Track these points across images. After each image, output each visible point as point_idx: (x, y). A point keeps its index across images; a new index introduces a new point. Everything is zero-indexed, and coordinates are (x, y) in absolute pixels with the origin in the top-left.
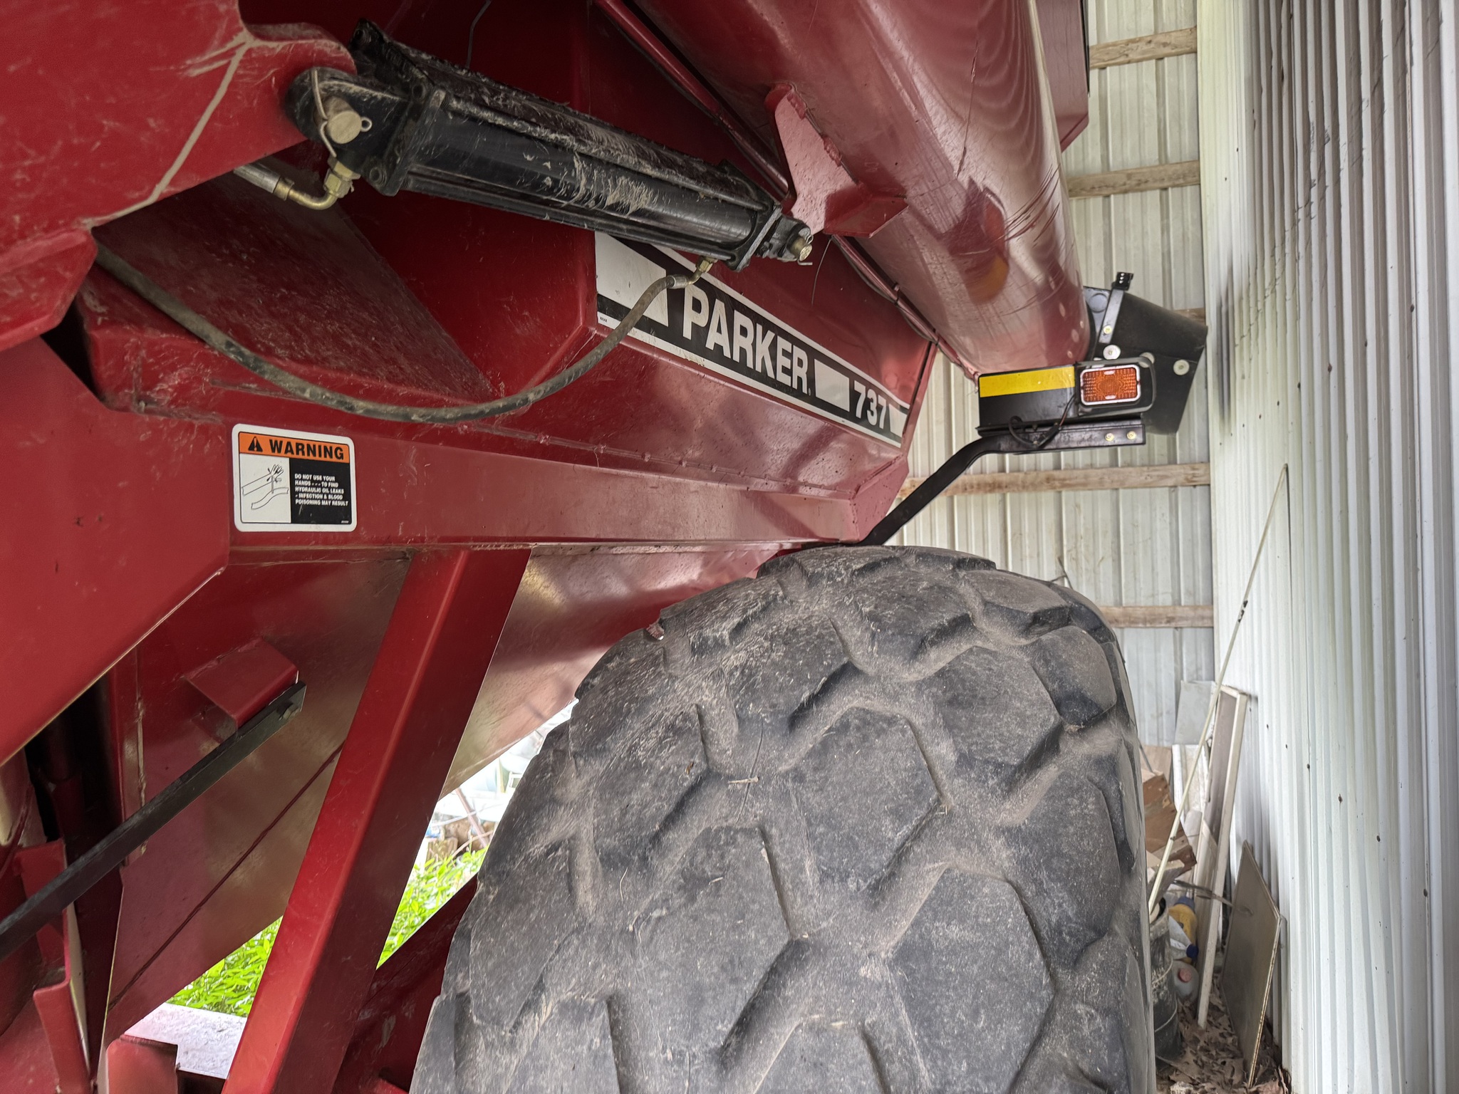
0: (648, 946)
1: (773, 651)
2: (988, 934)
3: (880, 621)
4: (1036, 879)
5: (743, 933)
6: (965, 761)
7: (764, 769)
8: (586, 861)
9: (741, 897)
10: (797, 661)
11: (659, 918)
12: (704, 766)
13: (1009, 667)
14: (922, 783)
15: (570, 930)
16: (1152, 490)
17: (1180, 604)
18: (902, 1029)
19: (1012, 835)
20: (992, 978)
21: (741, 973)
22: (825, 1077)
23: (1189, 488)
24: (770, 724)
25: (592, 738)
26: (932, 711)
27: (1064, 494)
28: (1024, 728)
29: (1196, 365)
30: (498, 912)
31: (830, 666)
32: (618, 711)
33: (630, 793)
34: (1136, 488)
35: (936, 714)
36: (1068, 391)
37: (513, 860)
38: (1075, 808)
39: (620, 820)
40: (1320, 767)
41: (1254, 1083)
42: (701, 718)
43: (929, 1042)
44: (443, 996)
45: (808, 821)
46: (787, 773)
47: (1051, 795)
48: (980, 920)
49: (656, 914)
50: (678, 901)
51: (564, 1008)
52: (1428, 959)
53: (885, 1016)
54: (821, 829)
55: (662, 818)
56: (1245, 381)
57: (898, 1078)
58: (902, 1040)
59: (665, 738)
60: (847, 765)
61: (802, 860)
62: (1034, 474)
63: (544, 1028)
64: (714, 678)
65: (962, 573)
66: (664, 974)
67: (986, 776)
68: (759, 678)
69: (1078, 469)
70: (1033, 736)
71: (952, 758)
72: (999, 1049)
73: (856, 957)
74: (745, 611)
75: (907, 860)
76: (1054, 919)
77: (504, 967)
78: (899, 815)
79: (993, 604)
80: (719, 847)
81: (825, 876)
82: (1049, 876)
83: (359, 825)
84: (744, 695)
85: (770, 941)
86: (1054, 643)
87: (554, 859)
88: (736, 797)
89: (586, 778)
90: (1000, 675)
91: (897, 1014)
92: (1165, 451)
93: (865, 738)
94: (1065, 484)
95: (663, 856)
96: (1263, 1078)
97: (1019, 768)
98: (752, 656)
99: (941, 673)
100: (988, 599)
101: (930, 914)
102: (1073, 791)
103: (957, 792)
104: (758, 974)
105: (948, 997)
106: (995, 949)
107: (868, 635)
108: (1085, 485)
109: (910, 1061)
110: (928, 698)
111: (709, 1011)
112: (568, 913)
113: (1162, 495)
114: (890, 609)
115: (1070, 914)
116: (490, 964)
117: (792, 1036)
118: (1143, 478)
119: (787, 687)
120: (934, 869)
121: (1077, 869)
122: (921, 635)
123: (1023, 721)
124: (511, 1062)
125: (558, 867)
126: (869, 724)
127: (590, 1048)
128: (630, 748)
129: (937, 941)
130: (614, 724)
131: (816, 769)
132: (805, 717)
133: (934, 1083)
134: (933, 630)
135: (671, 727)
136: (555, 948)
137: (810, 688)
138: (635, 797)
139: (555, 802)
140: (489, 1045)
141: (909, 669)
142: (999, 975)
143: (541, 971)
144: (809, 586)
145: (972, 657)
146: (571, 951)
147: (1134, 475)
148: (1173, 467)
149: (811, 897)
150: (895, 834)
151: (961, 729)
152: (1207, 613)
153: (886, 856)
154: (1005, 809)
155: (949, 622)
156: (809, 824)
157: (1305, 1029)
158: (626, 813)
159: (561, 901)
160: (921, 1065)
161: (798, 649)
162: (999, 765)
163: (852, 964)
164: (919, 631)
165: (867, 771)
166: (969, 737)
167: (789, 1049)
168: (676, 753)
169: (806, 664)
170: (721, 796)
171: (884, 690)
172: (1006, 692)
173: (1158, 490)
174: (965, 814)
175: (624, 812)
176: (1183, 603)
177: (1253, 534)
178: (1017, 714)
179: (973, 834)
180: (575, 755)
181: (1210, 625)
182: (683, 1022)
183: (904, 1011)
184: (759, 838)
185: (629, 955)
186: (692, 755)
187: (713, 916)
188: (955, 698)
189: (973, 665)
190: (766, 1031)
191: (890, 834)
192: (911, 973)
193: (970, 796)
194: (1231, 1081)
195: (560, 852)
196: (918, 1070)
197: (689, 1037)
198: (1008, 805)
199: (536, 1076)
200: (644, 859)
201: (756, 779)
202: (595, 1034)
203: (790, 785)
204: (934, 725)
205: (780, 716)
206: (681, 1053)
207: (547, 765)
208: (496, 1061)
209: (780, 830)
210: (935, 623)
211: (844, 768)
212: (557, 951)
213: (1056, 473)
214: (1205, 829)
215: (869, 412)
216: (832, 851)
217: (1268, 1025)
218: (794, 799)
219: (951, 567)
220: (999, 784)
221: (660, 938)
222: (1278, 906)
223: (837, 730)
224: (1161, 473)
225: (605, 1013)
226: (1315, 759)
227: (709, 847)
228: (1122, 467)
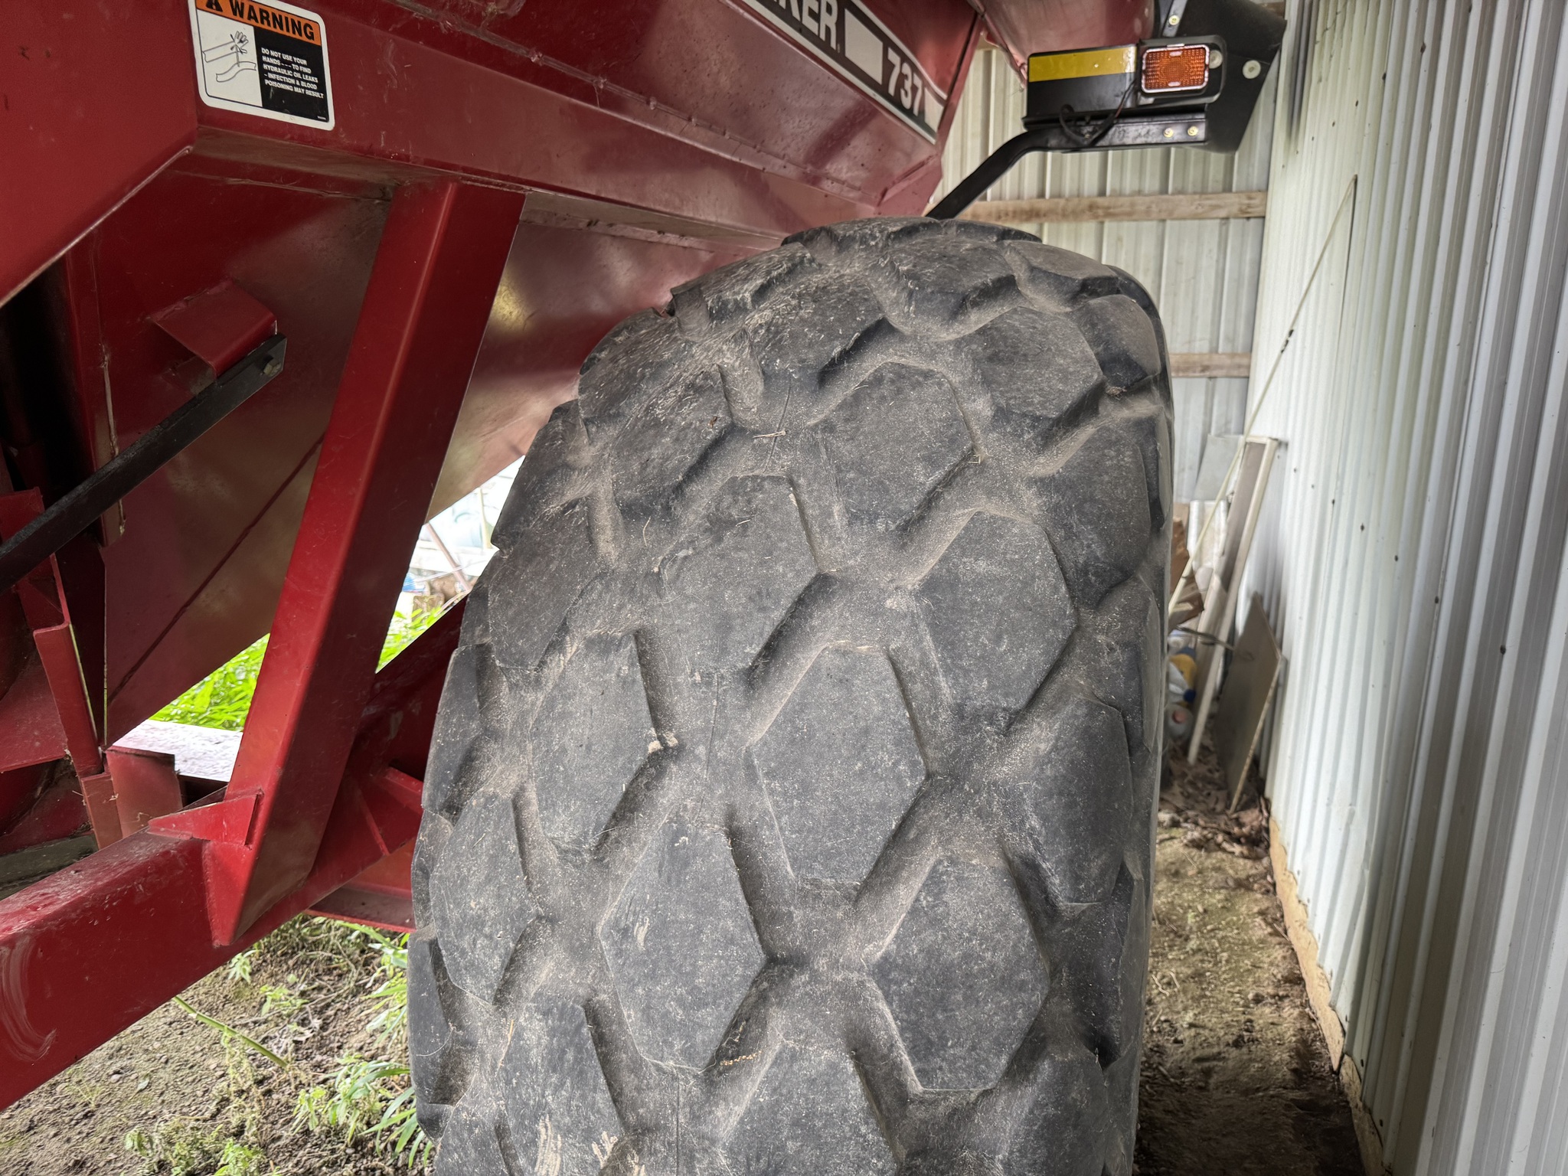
0: (674, 583)
1: (801, 308)
2: (1015, 569)
3: (918, 279)
4: (1066, 525)
5: (771, 567)
6: (1002, 414)
7: (791, 424)
8: (605, 517)
9: (768, 537)
10: (828, 317)
11: (686, 558)
12: (728, 420)
13: (1055, 326)
14: (958, 432)
15: (593, 576)
16: (1202, 222)
17: (1217, 352)
18: (925, 654)
19: (1044, 484)
20: (1017, 608)
21: (768, 603)
22: (850, 691)
23: (1241, 221)
24: (799, 380)
25: (605, 403)
26: (970, 369)
27: (1107, 224)
28: (1065, 384)
29: (1269, 67)
30: (516, 567)
31: (863, 322)
32: (631, 376)
33: (650, 448)
34: (1184, 219)
35: (975, 371)
36: (1128, 77)
37: (528, 522)
38: (1111, 459)
39: (639, 474)
40: (1346, 501)
41: (1236, 811)
42: (723, 377)
43: (952, 663)
44: (461, 648)
45: (838, 468)
46: (816, 425)
47: (1088, 446)
48: (1008, 556)
49: (681, 554)
50: (705, 541)
51: (590, 643)
52: (1429, 663)
53: (909, 644)
54: (852, 475)
55: (685, 469)
56: (1321, 84)
57: (920, 696)
58: (924, 663)
59: (685, 396)
60: (879, 416)
61: (830, 506)
62: (1076, 200)
63: (570, 662)
64: (735, 341)
65: (1007, 242)
66: (692, 606)
67: (1022, 430)
68: (786, 334)
69: (1125, 196)
70: (1074, 390)
71: (988, 412)
72: (1018, 670)
73: (883, 591)
74: (768, 273)
75: (937, 507)
76: (1081, 560)
77: (525, 614)
78: (931, 461)
79: (1040, 270)
80: (746, 493)
81: (853, 518)
82: (1079, 520)
83: (357, 494)
84: (770, 352)
85: (798, 574)
86: (1102, 308)
87: (572, 516)
88: (762, 451)
89: (599, 444)
90: (1044, 333)
91: (921, 641)
92: (1220, 177)
93: (899, 391)
94: (1110, 214)
95: (686, 507)
96: (1245, 806)
97: (1057, 422)
98: (779, 314)
99: (982, 331)
100: (1035, 264)
101: (958, 551)
102: (1111, 444)
103: (989, 447)
104: (786, 603)
105: (972, 624)
106: (1022, 582)
107: (904, 295)
108: (1130, 215)
109: (933, 682)
110: (966, 356)
111: (737, 636)
112: (591, 561)
113: (1213, 226)
114: (930, 267)
115: (1098, 554)
116: (510, 613)
117: (819, 657)
118: (1193, 208)
119: (817, 342)
120: (964, 515)
121: (1109, 514)
122: (963, 293)
123: (1065, 376)
124: (537, 699)
125: (577, 522)
126: (904, 377)
127: (618, 676)
128: (647, 408)
129: (964, 575)
130: (627, 389)
131: (847, 420)
132: (835, 372)
133: (955, 698)
134: (976, 288)
135: (691, 387)
136: (578, 593)
137: (841, 344)
138: (656, 452)
139: (569, 467)
140: (513, 687)
141: (948, 329)
142: (1024, 605)
143: (564, 614)
144: (839, 252)
145: (1016, 317)
146: (594, 596)
147: (1185, 204)
148: (1227, 195)
149: (839, 539)
150: (926, 478)
151: (1000, 384)
152: (1244, 361)
153: (916, 499)
154: (1038, 463)
155: (993, 282)
156: (839, 470)
157: (1293, 758)
158: (647, 466)
159: (581, 551)
160: (943, 684)
161: (829, 306)
162: (1037, 419)
163: (879, 597)
164: (961, 289)
165: (900, 421)
166: (1007, 392)
167: (816, 668)
168: (699, 408)
169: (838, 320)
170: (746, 450)
171: (920, 348)
172: (1049, 349)
173: (1208, 222)
174: (999, 465)
175: (645, 465)
176: (1220, 350)
177: (1308, 262)
178: (1060, 371)
179: (1005, 484)
180: (586, 422)
181: (1246, 374)
182: (711, 647)
183: (928, 637)
184: (787, 485)
185: (654, 595)
186: (715, 410)
187: (741, 554)
188: (996, 354)
189: (1017, 324)
190: (791, 656)
191: (922, 479)
192: (937, 602)
193: (1004, 450)
194: (1214, 809)
195: (577, 509)
196: (940, 689)
197: (717, 660)
198: (1042, 460)
199: (564, 704)
200: (667, 508)
201: (783, 433)
202: (623, 663)
203: (819, 436)
204: (971, 382)
205: (810, 371)
206: (709, 675)
207: (557, 433)
208: (522, 699)
209: (809, 480)
210: (978, 282)
211: (876, 419)
212: (581, 596)
213: (1100, 201)
214: (1216, 582)
215: (903, 92)
216: (862, 495)
217: (1256, 762)
218: (823, 450)
219: (995, 239)
220: (1034, 439)
221: (687, 576)
222: (1281, 647)
223: (870, 383)
224: (1214, 202)
225: (632, 644)
226: (1341, 493)
227: (735, 493)
228: (1173, 194)
